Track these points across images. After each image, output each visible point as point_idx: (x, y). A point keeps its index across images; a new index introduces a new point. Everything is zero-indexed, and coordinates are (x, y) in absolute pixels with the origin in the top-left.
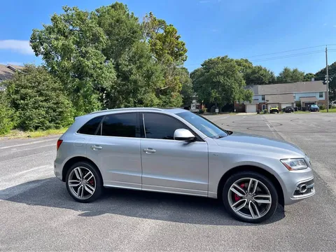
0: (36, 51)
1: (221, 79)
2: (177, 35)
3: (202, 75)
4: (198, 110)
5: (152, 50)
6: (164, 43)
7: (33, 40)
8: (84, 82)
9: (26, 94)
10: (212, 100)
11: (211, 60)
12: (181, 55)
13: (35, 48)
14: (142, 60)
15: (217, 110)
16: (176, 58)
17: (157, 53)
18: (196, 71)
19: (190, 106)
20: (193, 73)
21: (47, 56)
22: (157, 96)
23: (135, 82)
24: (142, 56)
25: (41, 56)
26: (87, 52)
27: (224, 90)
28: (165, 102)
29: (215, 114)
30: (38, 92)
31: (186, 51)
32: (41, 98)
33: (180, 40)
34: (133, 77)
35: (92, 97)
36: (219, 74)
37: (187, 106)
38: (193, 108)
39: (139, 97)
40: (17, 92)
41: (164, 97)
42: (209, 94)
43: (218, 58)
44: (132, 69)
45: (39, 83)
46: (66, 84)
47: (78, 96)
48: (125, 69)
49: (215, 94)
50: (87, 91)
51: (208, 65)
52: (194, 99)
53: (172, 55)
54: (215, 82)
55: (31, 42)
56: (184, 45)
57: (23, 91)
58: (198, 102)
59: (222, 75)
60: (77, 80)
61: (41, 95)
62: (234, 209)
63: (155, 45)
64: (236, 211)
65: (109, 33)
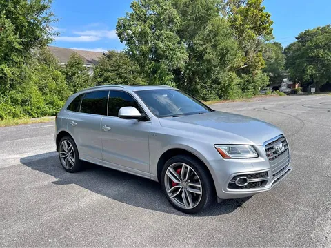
0: (120, 38)
1: (321, 53)
2: (261, 6)
3: (299, 49)
4: (289, 90)
5: (231, 26)
6: (245, 17)
7: (118, 27)
8: (159, 64)
9: (108, 77)
10: (307, 78)
11: (308, 31)
12: (264, 29)
13: (120, 35)
14: (217, 38)
15: (313, 90)
16: (258, 32)
17: (236, 29)
18: (292, 45)
19: (281, 86)
20: (288, 48)
21: (129, 41)
22: (239, 75)
23: (209, 61)
24: (218, 34)
25: (125, 42)
26: (161, 35)
27: (323, 66)
28: (247, 81)
29: (311, 93)
30: (118, 74)
31: (271, 23)
32: (120, 80)
33: (265, 11)
34: (207, 57)
35: (166, 79)
36: (317, 46)
37: (276, 85)
38: (284, 88)
39: (214, 77)
40: (101, 76)
41: (246, 76)
42: (304, 71)
43: (318, 29)
44: (206, 48)
45: (119, 67)
46: (144, 66)
47: (155, 78)
48: (200, 49)
49: (311, 70)
50: (161, 73)
51: (304, 38)
52: (285, 77)
53: (255, 30)
54: (312, 57)
55: (117, 30)
56: (269, 16)
57: (106, 74)
58: (290, 81)
59: (321, 48)
60: (153, 62)
61: (120, 77)
62: (170, 195)
63: (235, 20)
64: (172, 197)
65: (184, 14)
